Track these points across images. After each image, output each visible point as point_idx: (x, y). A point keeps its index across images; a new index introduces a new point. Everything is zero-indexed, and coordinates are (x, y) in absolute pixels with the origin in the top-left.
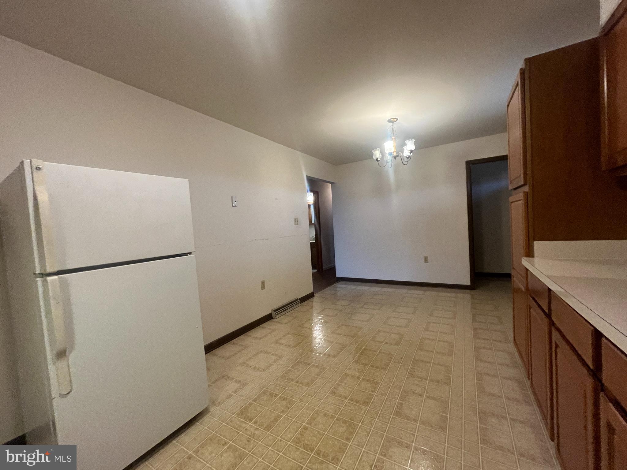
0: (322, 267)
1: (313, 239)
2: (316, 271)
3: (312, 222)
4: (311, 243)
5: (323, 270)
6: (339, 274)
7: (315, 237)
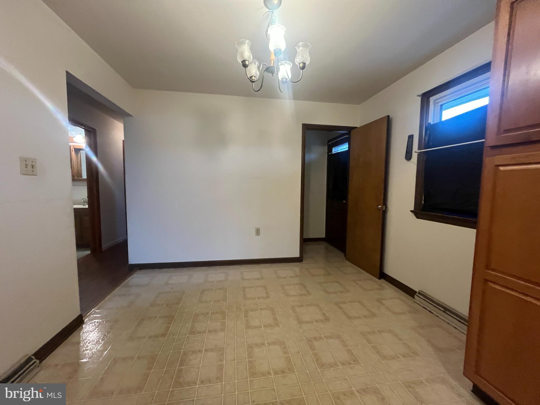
0: (100, 246)
1: (84, 202)
2: (89, 252)
3: (82, 177)
4: (75, 210)
5: (103, 250)
6: (133, 259)
7: (87, 199)
